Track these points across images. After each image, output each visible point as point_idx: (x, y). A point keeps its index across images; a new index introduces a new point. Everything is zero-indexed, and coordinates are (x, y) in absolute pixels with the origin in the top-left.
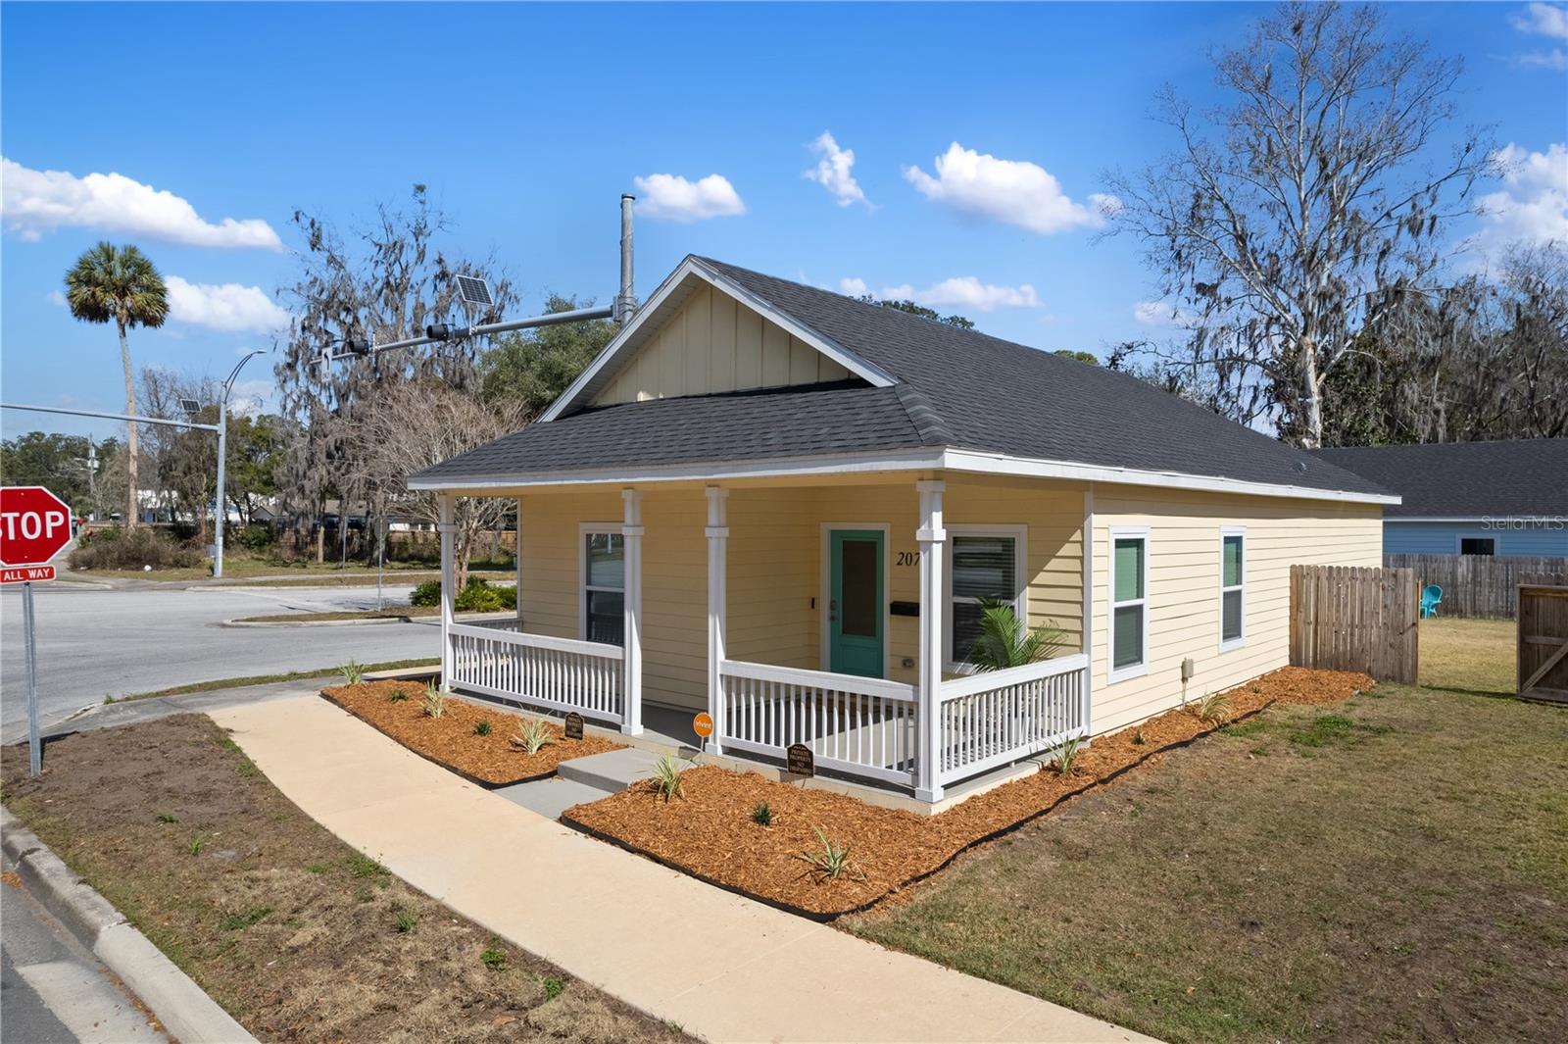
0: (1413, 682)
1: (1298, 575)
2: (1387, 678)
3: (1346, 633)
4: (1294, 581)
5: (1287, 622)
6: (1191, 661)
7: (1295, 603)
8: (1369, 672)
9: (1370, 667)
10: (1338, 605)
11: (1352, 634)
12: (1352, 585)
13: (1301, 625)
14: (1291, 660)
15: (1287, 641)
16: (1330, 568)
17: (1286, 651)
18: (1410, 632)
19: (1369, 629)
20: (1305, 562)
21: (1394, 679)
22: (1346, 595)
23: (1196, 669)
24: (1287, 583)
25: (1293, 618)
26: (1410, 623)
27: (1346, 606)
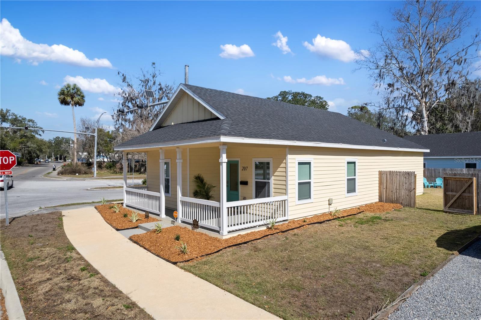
0: (414, 207)
1: (381, 173)
2: (406, 205)
3: (395, 191)
4: (380, 175)
5: (378, 188)
6: (332, 199)
7: (380, 182)
8: (402, 204)
9: (402, 202)
10: (393, 183)
11: (396, 192)
12: (396, 177)
13: (382, 189)
14: (379, 200)
15: (378, 194)
16: (390, 171)
17: (378, 197)
18: (413, 191)
19: (401, 190)
20: (383, 170)
21: (408, 206)
22: (395, 180)
23: (334, 201)
24: (378, 176)
25: (380, 187)
26: (413, 188)
27: (395, 183)
